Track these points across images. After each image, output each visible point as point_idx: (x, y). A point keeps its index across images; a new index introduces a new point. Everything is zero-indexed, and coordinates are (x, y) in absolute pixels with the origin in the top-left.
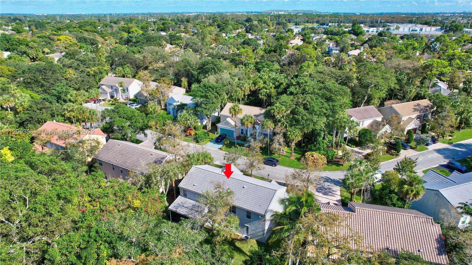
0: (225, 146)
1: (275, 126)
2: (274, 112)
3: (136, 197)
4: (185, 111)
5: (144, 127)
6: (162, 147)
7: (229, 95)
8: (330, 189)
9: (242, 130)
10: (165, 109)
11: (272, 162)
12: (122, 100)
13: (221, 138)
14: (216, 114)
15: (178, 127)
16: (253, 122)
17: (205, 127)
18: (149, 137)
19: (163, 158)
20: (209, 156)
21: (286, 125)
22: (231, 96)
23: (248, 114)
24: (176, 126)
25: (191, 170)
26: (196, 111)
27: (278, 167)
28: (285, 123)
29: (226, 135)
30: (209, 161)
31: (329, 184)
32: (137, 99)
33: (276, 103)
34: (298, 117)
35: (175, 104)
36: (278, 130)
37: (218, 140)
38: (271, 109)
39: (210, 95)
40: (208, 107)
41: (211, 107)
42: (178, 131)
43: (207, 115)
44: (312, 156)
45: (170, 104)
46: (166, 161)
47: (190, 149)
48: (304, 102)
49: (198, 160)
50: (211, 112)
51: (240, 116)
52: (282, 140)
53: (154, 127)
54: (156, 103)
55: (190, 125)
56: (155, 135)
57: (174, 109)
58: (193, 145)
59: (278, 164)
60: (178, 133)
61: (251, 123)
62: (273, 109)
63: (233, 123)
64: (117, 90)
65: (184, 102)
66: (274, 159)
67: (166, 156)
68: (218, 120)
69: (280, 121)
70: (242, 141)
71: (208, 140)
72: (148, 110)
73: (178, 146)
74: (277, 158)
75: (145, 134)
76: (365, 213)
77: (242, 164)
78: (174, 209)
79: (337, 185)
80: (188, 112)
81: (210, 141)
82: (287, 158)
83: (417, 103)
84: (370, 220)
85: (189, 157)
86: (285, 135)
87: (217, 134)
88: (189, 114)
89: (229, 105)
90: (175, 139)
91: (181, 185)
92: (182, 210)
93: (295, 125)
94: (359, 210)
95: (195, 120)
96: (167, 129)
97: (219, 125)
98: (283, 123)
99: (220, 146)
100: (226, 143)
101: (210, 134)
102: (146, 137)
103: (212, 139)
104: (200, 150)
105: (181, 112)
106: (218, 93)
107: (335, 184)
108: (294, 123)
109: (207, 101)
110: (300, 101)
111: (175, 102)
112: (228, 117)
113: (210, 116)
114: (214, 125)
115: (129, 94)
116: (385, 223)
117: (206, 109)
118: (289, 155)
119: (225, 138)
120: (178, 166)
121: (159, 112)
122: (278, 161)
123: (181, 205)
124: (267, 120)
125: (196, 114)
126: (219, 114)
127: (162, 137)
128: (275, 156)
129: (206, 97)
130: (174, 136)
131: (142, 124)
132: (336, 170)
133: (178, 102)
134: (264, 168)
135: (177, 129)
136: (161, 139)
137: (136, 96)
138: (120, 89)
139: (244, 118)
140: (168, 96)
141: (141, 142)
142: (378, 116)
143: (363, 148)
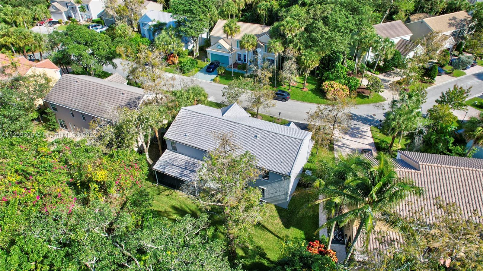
0: (219, 76)
1: (285, 48)
2: (284, 30)
3: (101, 166)
4: (164, 33)
5: (111, 55)
6: (137, 81)
7: (219, 10)
8: (358, 129)
9: (239, 55)
10: (139, 32)
11: (282, 96)
12: (83, 22)
13: (213, 66)
14: (204, 36)
15: (157, 53)
16: (255, 44)
17: (191, 53)
18: (120, 67)
19: (139, 98)
20: (203, 92)
21: (300, 48)
22: (222, 11)
23: (248, 34)
24: (154, 52)
25: (179, 114)
26: (178, 32)
27: (289, 102)
28: (299, 44)
29: (219, 63)
30: (203, 98)
31: (355, 122)
32: (102, 19)
33: (286, 17)
34: (316, 35)
35: (150, 23)
36: (289, 53)
37: (210, 70)
38: (280, 26)
39: (196, 9)
40: (194, 26)
41: (197, 26)
42: (157, 59)
43: (193, 37)
44: (332, 87)
45: (144, 25)
46: (143, 101)
47: (176, 83)
48: (324, 15)
49: (188, 98)
50: (199, 32)
51: (238, 37)
52: (294, 66)
53: (124, 55)
54: (126, 24)
55: (172, 51)
56: (126, 66)
57: (149, 30)
58: (178, 76)
59: (289, 98)
60: (157, 61)
61: (253, 45)
62: (283, 25)
63: (228, 47)
64: (73, 9)
65: (162, 21)
66: (283, 92)
67: (144, 95)
68: (207, 43)
69: (291, 41)
70: (239, 69)
71: (197, 69)
72: (116, 33)
73: (159, 80)
74: (287, 91)
75: (113, 65)
76: (434, 171)
77: (246, 101)
78: (161, 170)
79: (366, 124)
80: (168, 33)
81: (199, 70)
82: (299, 90)
83: (453, 16)
84: (441, 181)
85: (175, 95)
86: (298, 61)
87: (207, 61)
88: (170, 36)
89: (221, 23)
90: (154, 69)
91: (167, 136)
92: (172, 171)
93: (310, 46)
94: (424, 166)
95: (178, 43)
96: (142, 56)
97: (209, 50)
98: (296, 45)
99: (213, 77)
100: (220, 73)
101: (199, 62)
102: (116, 68)
103: (202, 68)
104: (189, 83)
105: (159, 34)
106: (205, 6)
107: (362, 122)
108: (310, 43)
109: (192, 17)
110: (319, 13)
111: (150, 20)
112: (220, 38)
113: (197, 38)
114: (202, 50)
115: (90, 13)
116: (464, 184)
117: (191, 28)
118: (301, 86)
119: (218, 66)
120: (161, 109)
121: (130, 34)
122: (289, 94)
123: (169, 164)
124: (275, 40)
125: (179, 36)
126: (207, 36)
127: (137, 68)
128: (284, 87)
129: (191, 11)
130: (153, 66)
131: (108, 50)
132: (361, 104)
133: (154, 20)
134: (274, 105)
135: (155, 56)
136: (135, 71)
137: (100, 16)
138: (78, 6)
139: (243, 39)
140: (140, 14)
141: (110, 74)
142: (406, 34)
143: (389, 75)
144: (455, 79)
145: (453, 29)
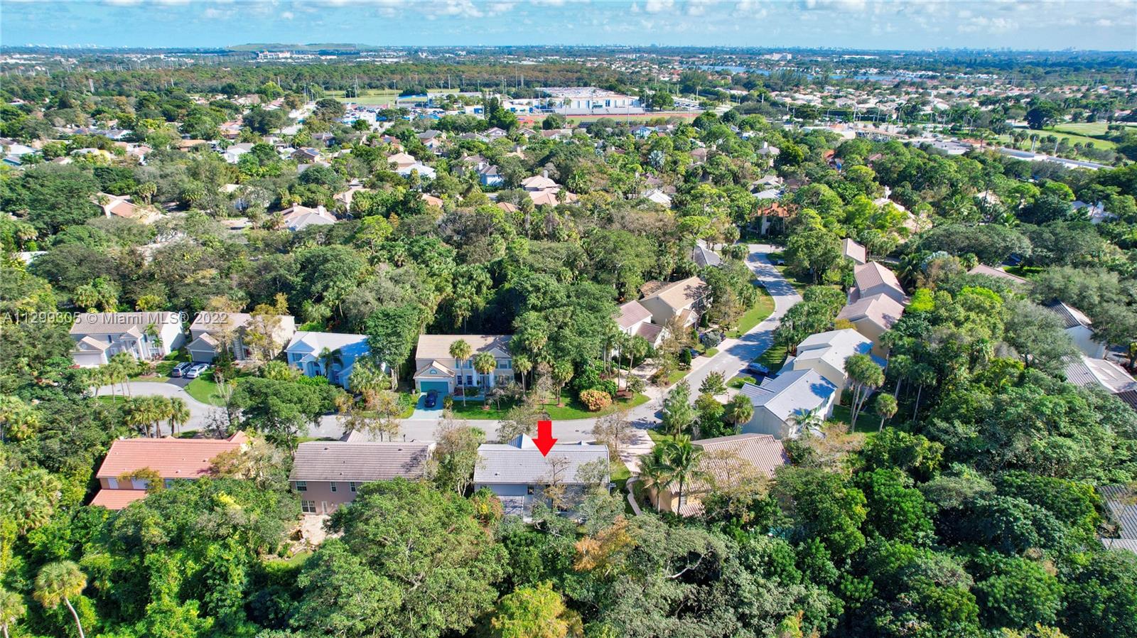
8: (635, 435)
9: (459, 377)
13: (430, 398)
19: (423, 451)
21: (549, 360)
28: (548, 357)
31: (629, 429)
32: (187, 353)
34: (565, 344)
35: (315, 353)
36: (542, 369)
44: (591, 396)
45: (298, 355)
67: (427, 446)
69: (538, 355)
71: (411, 406)
79: (641, 429)
81: (415, 407)
82: (554, 408)
83: (686, 283)
87: (416, 392)
88: (370, 370)
89: (424, 340)
91: (477, 480)
97: (416, 377)
98: (545, 358)
99: (439, 412)
103: (415, 404)
107: (637, 428)
108: (560, 354)
112: (431, 360)
118: (555, 402)
124: (521, 356)
132: (628, 409)
142: (646, 316)
143: (642, 368)
144: (710, 359)
145: (691, 301)
